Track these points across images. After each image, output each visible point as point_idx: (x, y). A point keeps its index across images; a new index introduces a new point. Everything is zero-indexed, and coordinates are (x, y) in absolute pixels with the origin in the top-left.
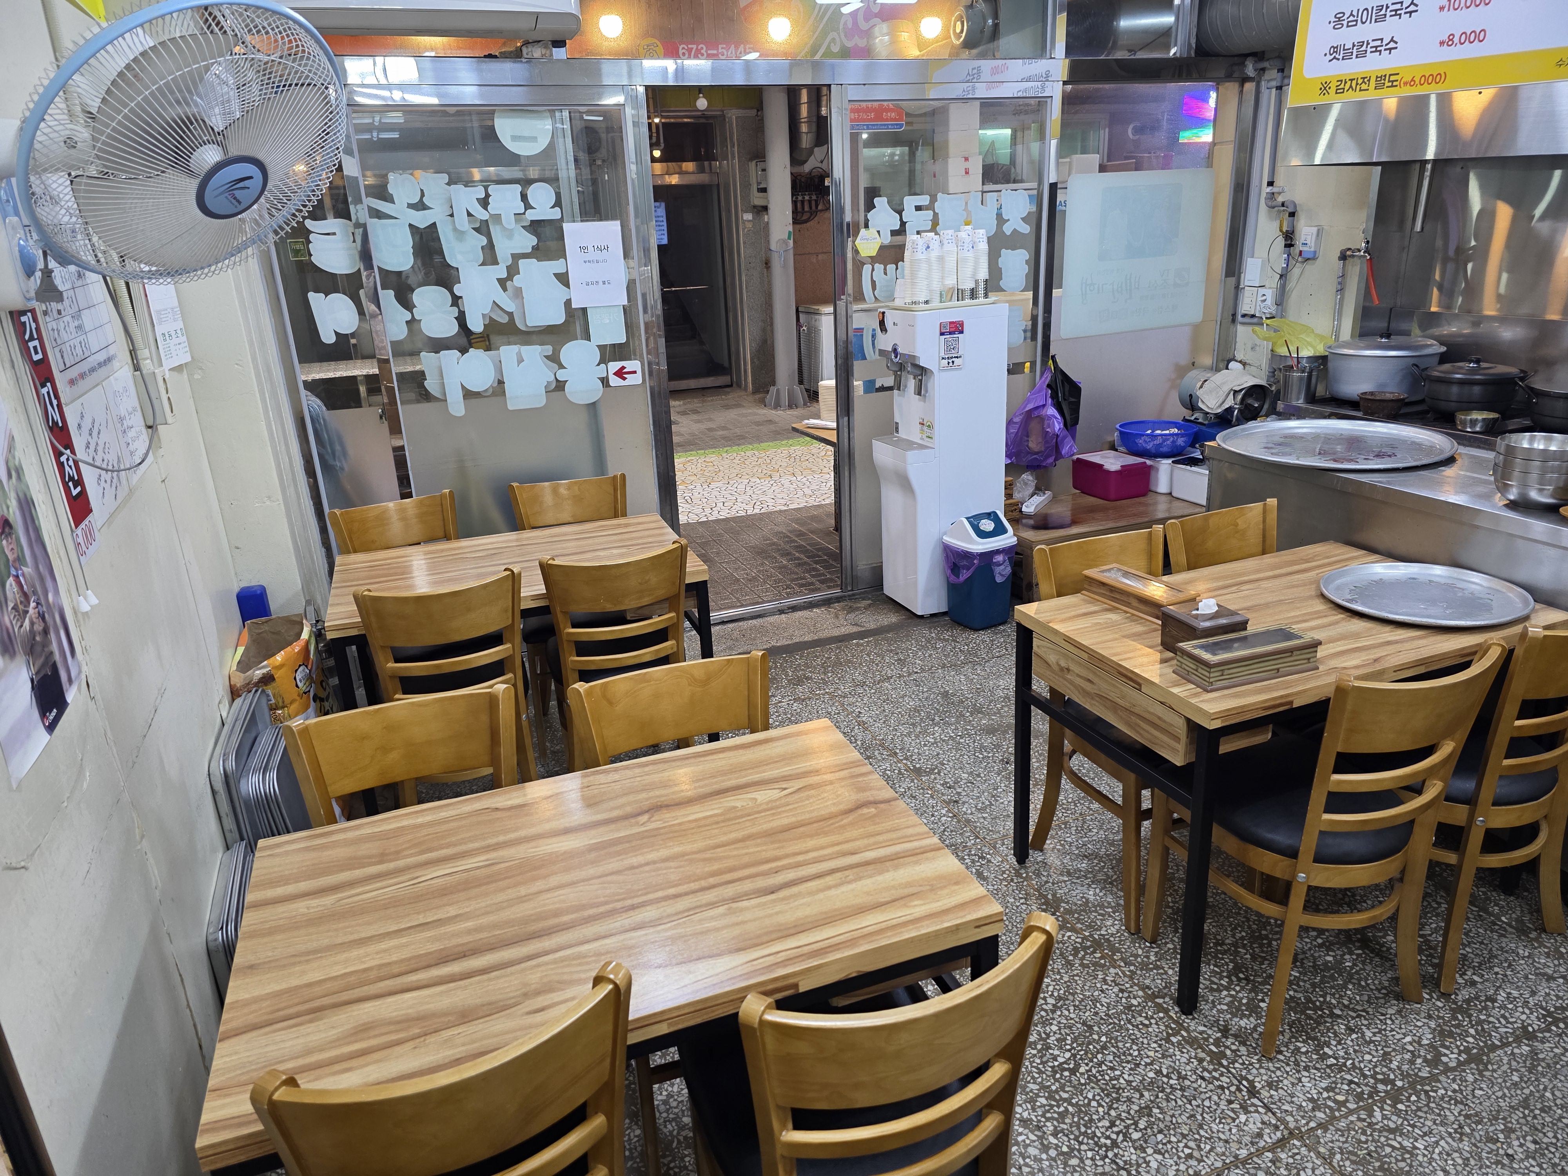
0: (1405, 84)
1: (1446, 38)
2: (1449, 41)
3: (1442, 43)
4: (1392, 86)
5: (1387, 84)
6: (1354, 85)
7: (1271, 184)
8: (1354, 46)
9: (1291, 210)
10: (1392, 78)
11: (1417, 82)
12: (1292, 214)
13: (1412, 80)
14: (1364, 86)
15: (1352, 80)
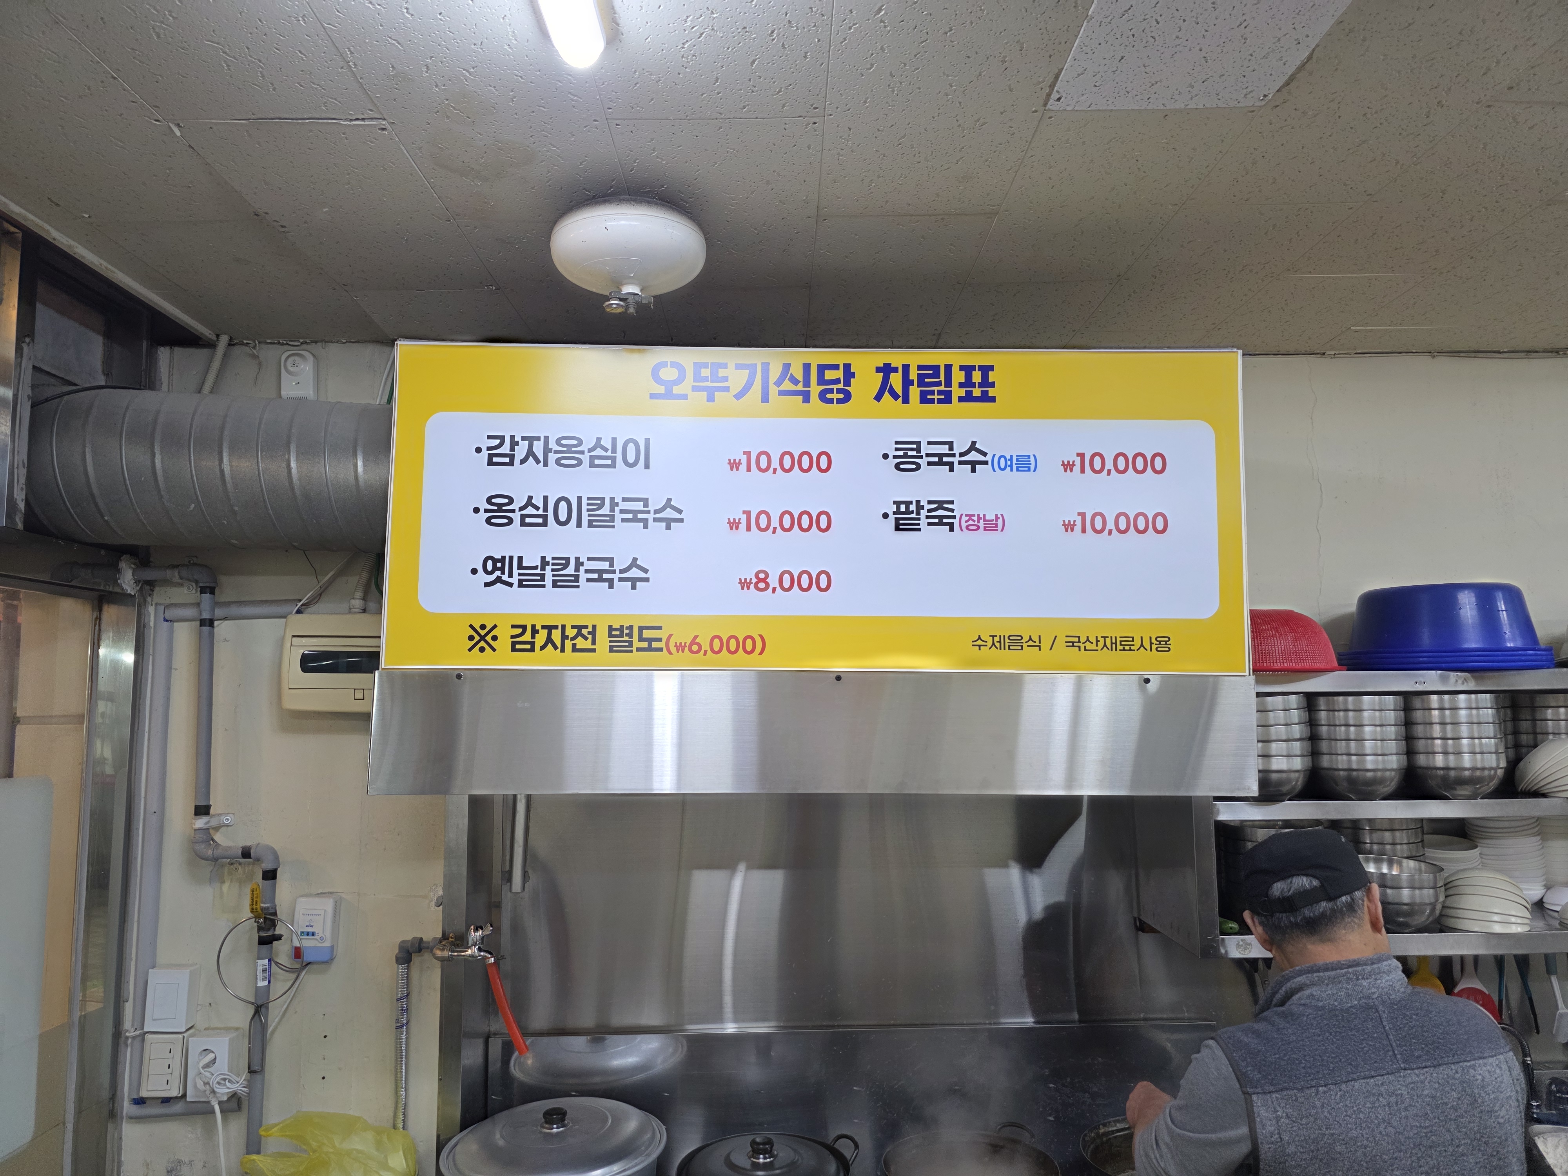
0: (680, 647)
1: (750, 576)
2: (761, 581)
3: (745, 584)
4: (650, 649)
5: (636, 644)
6: (556, 636)
7: (202, 810)
8: (544, 562)
9: (268, 866)
10: (646, 634)
11: (706, 646)
12: (270, 875)
13: (693, 642)
14: (580, 643)
15: (550, 628)
